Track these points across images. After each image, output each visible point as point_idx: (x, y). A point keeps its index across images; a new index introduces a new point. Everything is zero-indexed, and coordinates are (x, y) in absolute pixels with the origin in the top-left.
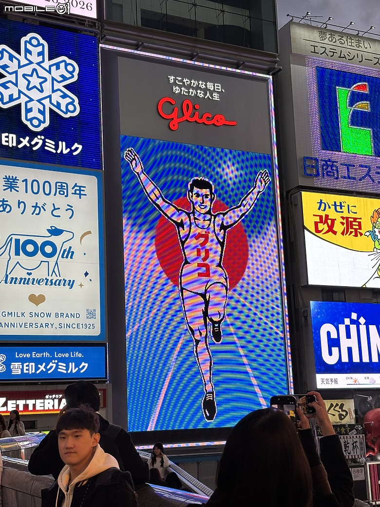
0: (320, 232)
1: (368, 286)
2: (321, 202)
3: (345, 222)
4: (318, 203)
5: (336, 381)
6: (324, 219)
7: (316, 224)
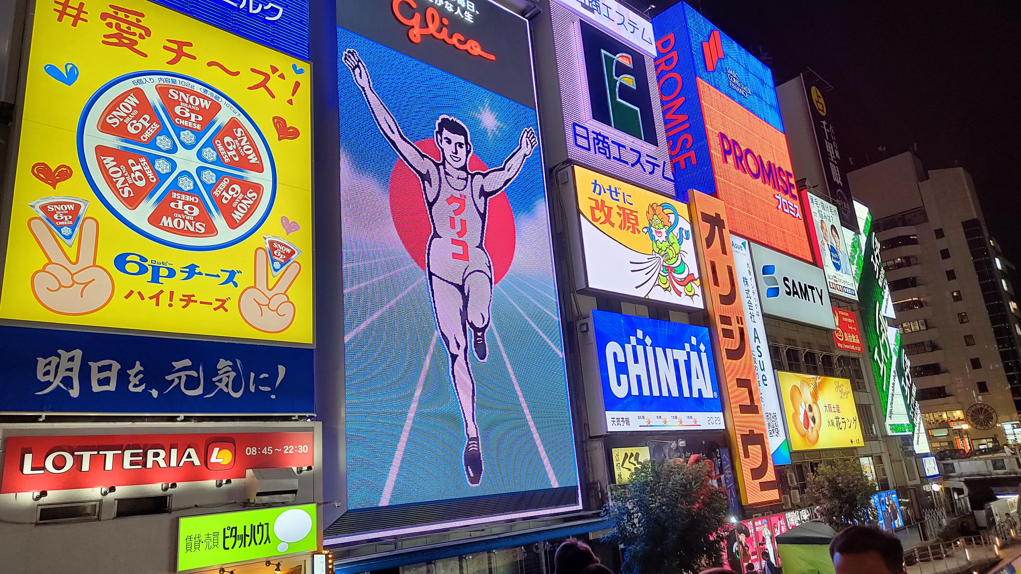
0: (597, 220)
1: (651, 296)
2: (595, 184)
3: (622, 214)
4: (592, 183)
5: (627, 421)
6: (601, 206)
7: (592, 209)
